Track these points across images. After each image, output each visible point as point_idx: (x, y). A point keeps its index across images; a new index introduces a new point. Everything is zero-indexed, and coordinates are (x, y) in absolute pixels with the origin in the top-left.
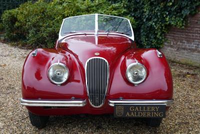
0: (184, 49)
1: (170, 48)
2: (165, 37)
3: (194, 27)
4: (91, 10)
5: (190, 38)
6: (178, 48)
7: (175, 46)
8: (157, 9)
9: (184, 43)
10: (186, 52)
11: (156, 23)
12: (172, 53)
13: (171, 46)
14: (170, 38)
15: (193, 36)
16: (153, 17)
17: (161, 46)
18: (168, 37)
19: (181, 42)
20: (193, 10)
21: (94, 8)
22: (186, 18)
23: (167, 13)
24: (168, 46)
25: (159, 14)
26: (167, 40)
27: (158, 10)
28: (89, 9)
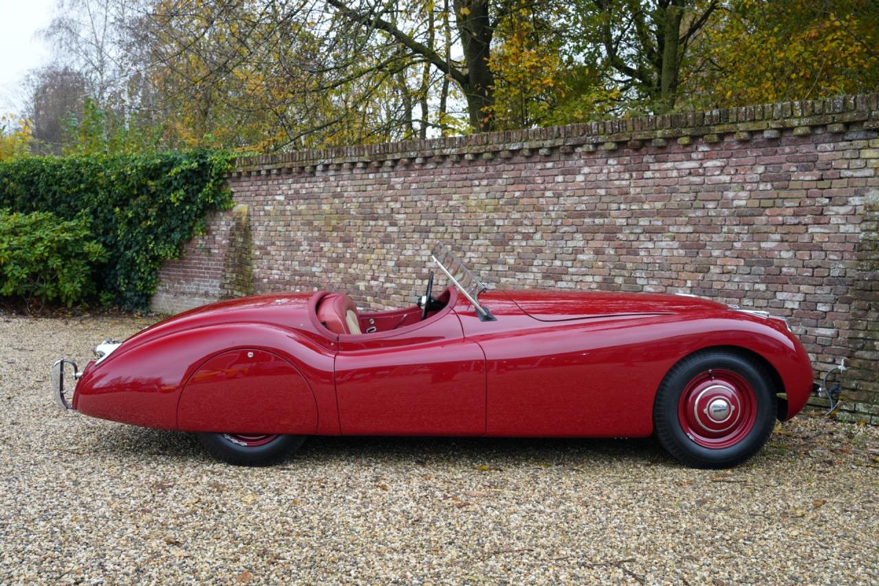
0: (183, 293)
1: (165, 295)
2: (157, 277)
3: (191, 259)
4: (21, 232)
5: (188, 276)
6: (176, 293)
7: (172, 290)
8: (137, 231)
9: (182, 284)
10: (185, 297)
11: (137, 252)
12: (168, 302)
13: (167, 292)
14: (165, 278)
15: (192, 272)
16: (134, 244)
17: (152, 292)
18: (162, 276)
19: (179, 283)
20: (185, 233)
21: (28, 229)
22: (179, 246)
23: (152, 237)
24: (163, 291)
25: (140, 238)
26: (160, 281)
27: (139, 232)
28: (18, 230)
